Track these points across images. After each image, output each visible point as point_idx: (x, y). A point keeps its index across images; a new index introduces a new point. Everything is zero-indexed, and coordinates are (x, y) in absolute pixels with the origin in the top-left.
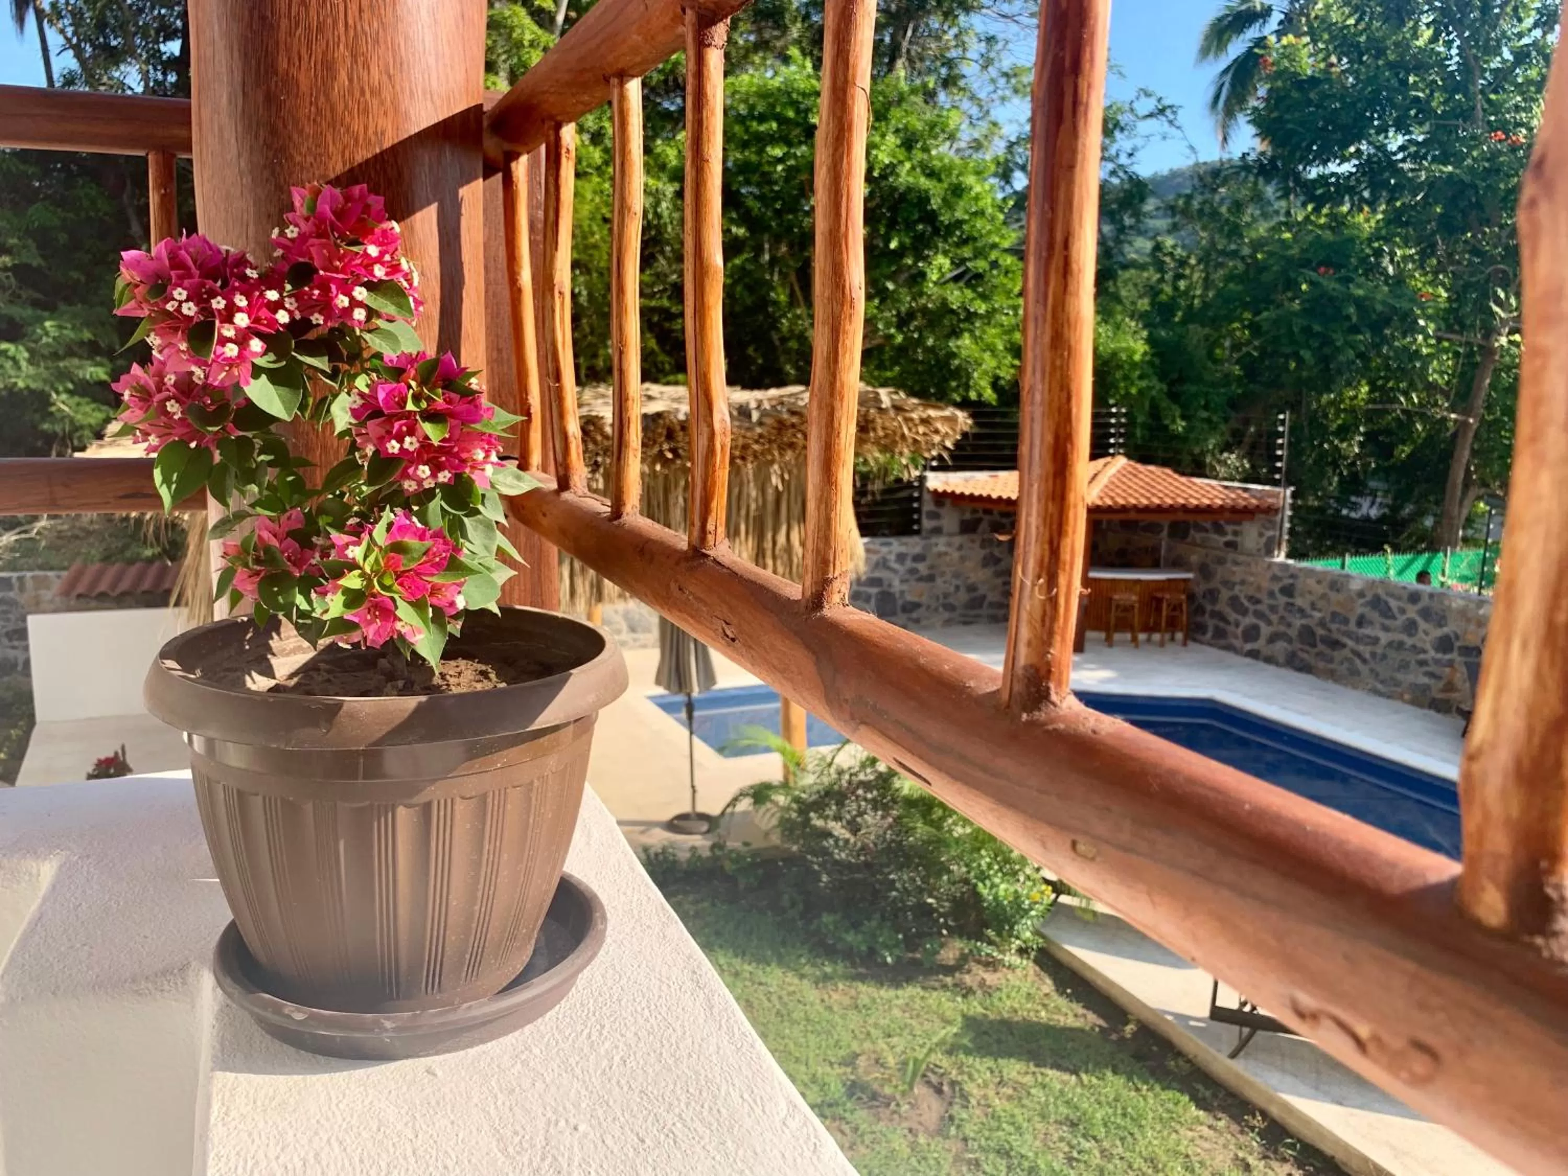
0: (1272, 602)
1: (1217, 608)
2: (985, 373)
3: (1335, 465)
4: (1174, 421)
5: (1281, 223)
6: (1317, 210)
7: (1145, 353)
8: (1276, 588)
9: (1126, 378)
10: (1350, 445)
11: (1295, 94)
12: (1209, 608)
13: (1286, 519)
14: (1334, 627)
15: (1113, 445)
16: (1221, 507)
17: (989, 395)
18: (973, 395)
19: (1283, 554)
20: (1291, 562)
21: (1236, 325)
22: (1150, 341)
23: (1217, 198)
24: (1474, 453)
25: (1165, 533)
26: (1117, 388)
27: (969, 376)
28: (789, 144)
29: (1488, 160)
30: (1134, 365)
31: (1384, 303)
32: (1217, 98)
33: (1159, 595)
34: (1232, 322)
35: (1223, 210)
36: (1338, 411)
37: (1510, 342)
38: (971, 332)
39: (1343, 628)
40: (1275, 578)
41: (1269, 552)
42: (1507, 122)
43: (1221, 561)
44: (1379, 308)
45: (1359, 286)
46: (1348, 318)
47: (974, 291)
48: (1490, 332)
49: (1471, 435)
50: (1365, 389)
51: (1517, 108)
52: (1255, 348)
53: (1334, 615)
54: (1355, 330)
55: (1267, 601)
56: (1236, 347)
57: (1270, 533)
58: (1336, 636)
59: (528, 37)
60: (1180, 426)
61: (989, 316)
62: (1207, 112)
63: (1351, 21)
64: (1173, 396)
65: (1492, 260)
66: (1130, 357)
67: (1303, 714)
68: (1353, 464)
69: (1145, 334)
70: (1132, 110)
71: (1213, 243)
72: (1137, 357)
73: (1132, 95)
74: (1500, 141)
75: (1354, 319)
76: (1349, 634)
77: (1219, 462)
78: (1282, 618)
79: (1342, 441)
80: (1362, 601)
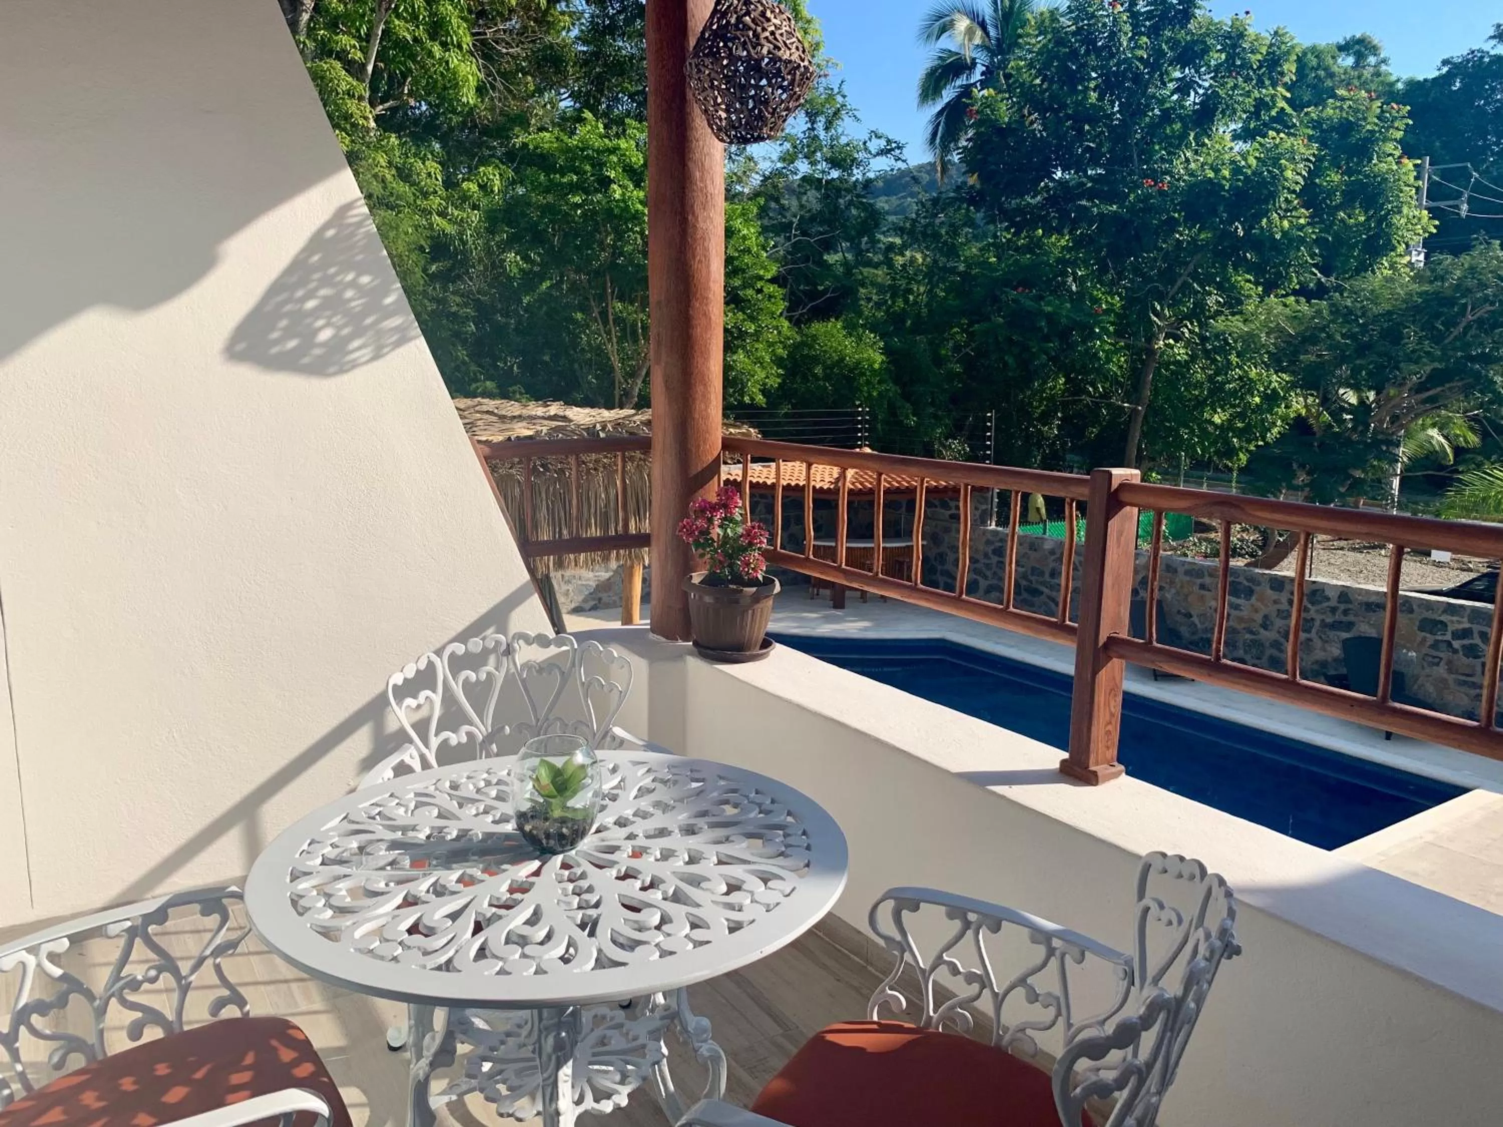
0: (987, 561)
1: (945, 567)
2: (757, 382)
3: (1040, 446)
4: (907, 418)
5: (989, 245)
6: (1017, 234)
7: (883, 362)
8: (990, 549)
9: (868, 382)
10: (1050, 428)
11: (995, 139)
12: (939, 568)
13: (995, 495)
14: (1033, 578)
15: (860, 439)
16: (945, 487)
17: (760, 399)
18: (747, 399)
19: (994, 523)
20: (1000, 529)
21: (956, 330)
22: (886, 351)
23: (937, 221)
24: (1144, 434)
25: (904, 509)
26: (861, 391)
27: (744, 385)
28: (587, 192)
29: (1142, 201)
30: (874, 371)
31: (1067, 317)
32: (934, 134)
33: (901, 559)
34: (952, 328)
35: (943, 231)
36: (1042, 399)
37: (1166, 345)
38: (744, 348)
39: (1041, 579)
40: (988, 542)
41: (984, 522)
42: (1155, 171)
43: (947, 530)
44: (1064, 321)
45: (1049, 304)
46: (1040, 329)
47: (744, 313)
48: (1151, 338)
49: (1140, 419)
50: (1062, 381)
51: (1162, 159)
52: (972, 350)
53: (1033, 569)
54: (1047, 338)
55: (984, 561)
56: (957, 348)
57: (984, 507)
58: (1034, 585)
59: (344, 87)
60: (912, 421)
61: (757, 335)
62: (927, 147)
63: (1038, 81)
64: (906, 396)
65: (1150, 280)
66: (871, 365)
67: (1012, 647)
68: (1054, 443)
69: (882, 344)
70: (866, 149)
71: (935, 261)
72: (876, 366)
73: (866, 137)
74: (1151, 186)
75: (1046, 330)
76: (1043, 583)
77: (944, 447)
78: (995, 573)
79: (1044, 425)
80: (1053, 558)
